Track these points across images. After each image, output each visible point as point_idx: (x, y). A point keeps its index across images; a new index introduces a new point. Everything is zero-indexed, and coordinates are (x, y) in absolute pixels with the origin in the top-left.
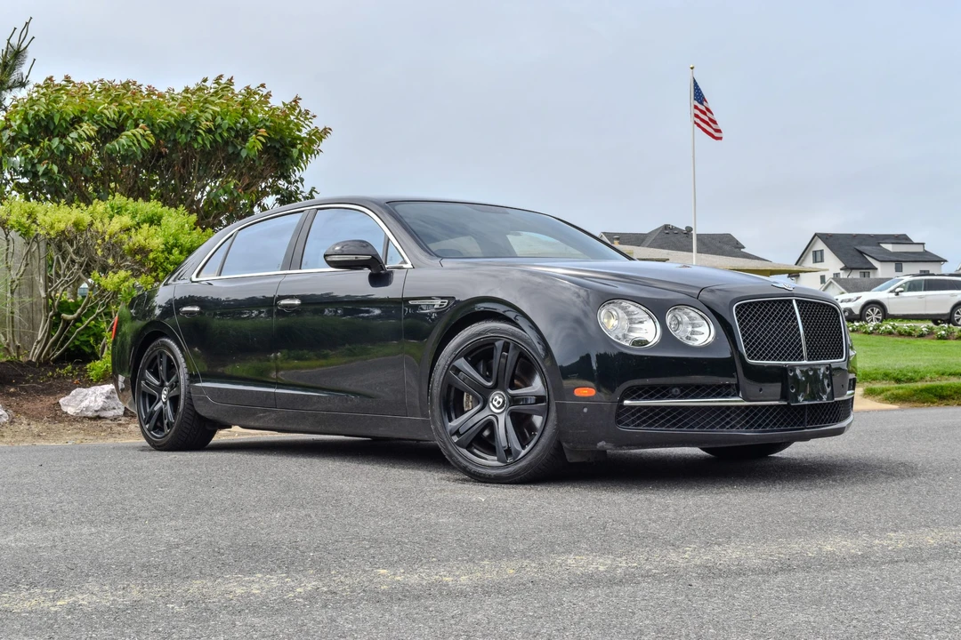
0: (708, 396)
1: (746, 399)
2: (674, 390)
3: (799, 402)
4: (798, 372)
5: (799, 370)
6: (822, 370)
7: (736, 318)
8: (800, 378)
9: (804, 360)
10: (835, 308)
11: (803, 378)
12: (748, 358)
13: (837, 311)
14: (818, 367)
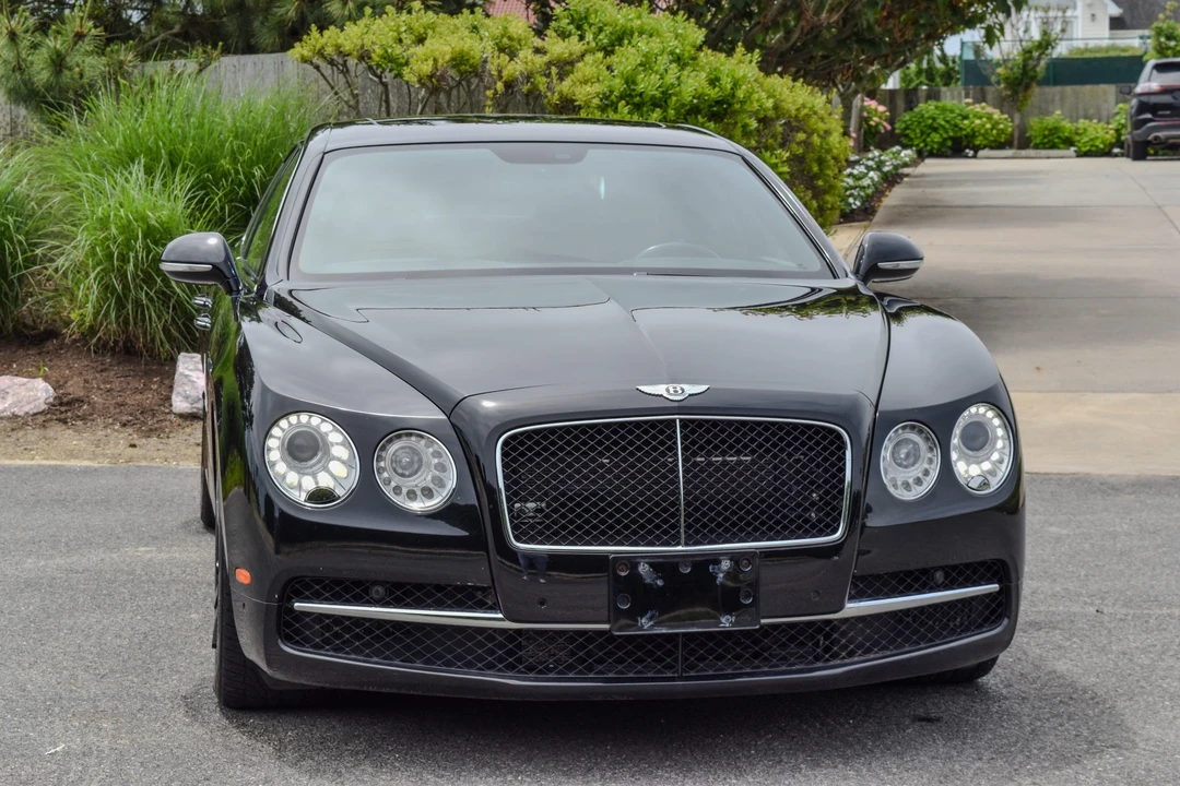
0: (439, 605)
1: (509, 617)
2: (376, 588)
3: (641, 628)
4: (643, 569)
5: (651, 565)
6: (726, 564)
7: (503, 460)
8: (648, 581)
9: (678, 544)
10: (832, 431)
11: (660, 583)
12: (518, 539)
13: (839, 437)
14: (715, 559)
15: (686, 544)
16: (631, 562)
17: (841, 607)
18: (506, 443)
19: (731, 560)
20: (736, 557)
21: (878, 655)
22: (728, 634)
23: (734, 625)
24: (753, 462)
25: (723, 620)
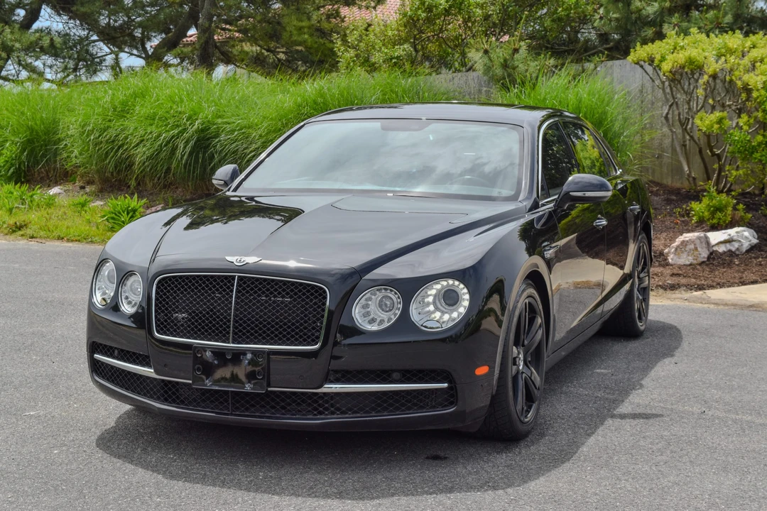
1: (156, 372)
2: (116, 351)
3: (207, 386)
4: (209, 354)
5: (212, 352)
6: (249, 356)
7: (156, 290)
8: (211, 361)
9: (229, 343)
10: (321, 288)
11: (216, 362)
12: (158, 332)
13: (325, 292)
14: (244, 352)
15: (233, 343)
16: (204, 348)
17: (321, 386)
18: (159, 282)
19: (252, 354)
20: (254, 352)
21: (351, 416)
22: (247, 394)
23: (252, 389)
24: (290, 303)
25: (247, 386)
